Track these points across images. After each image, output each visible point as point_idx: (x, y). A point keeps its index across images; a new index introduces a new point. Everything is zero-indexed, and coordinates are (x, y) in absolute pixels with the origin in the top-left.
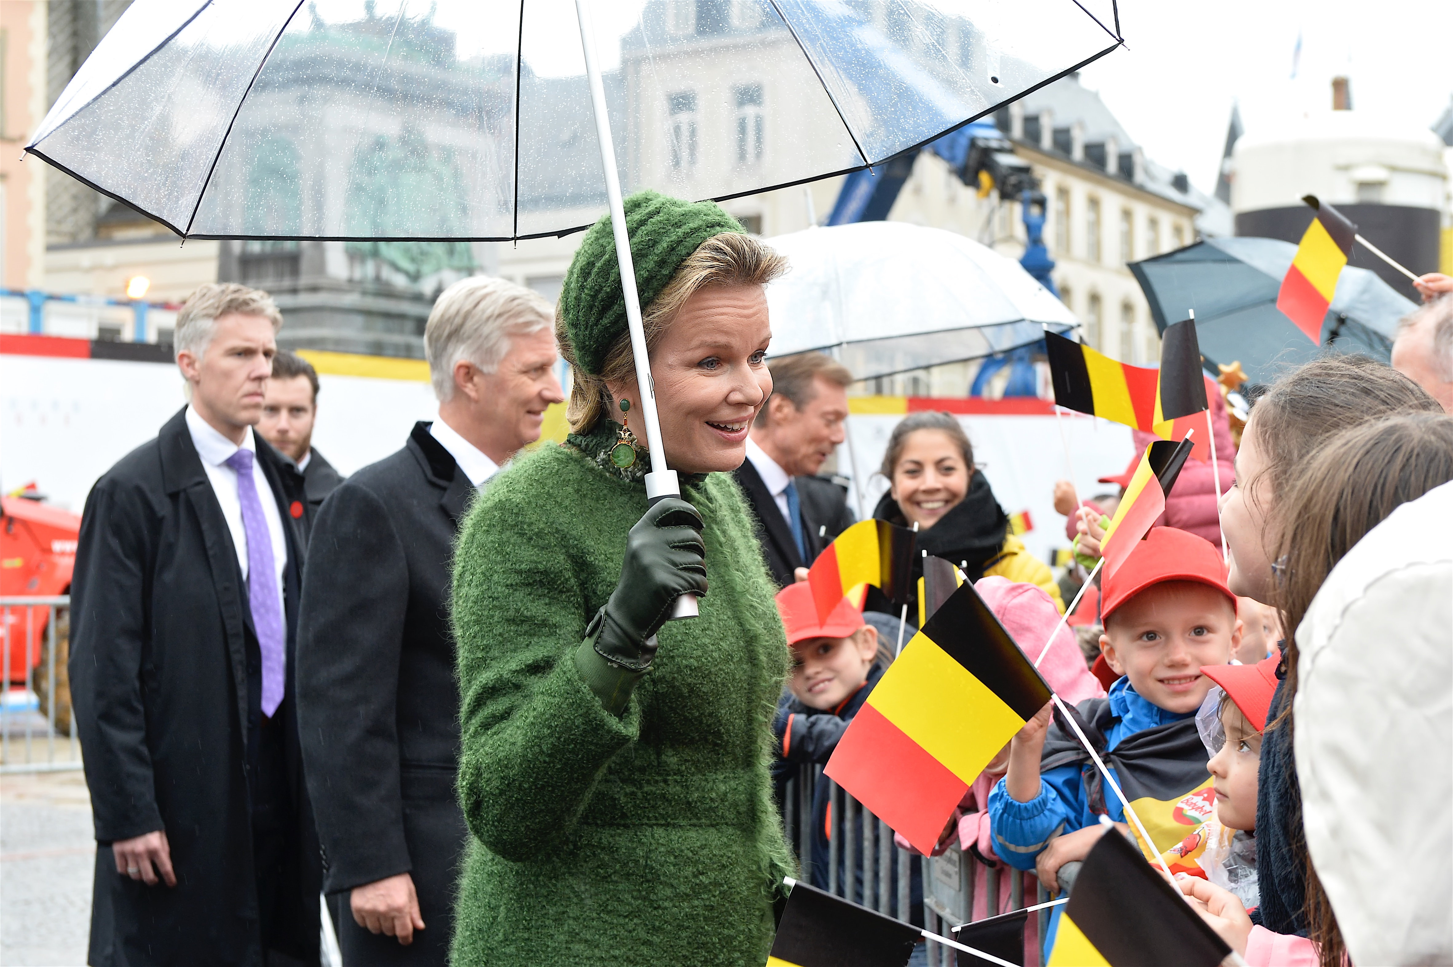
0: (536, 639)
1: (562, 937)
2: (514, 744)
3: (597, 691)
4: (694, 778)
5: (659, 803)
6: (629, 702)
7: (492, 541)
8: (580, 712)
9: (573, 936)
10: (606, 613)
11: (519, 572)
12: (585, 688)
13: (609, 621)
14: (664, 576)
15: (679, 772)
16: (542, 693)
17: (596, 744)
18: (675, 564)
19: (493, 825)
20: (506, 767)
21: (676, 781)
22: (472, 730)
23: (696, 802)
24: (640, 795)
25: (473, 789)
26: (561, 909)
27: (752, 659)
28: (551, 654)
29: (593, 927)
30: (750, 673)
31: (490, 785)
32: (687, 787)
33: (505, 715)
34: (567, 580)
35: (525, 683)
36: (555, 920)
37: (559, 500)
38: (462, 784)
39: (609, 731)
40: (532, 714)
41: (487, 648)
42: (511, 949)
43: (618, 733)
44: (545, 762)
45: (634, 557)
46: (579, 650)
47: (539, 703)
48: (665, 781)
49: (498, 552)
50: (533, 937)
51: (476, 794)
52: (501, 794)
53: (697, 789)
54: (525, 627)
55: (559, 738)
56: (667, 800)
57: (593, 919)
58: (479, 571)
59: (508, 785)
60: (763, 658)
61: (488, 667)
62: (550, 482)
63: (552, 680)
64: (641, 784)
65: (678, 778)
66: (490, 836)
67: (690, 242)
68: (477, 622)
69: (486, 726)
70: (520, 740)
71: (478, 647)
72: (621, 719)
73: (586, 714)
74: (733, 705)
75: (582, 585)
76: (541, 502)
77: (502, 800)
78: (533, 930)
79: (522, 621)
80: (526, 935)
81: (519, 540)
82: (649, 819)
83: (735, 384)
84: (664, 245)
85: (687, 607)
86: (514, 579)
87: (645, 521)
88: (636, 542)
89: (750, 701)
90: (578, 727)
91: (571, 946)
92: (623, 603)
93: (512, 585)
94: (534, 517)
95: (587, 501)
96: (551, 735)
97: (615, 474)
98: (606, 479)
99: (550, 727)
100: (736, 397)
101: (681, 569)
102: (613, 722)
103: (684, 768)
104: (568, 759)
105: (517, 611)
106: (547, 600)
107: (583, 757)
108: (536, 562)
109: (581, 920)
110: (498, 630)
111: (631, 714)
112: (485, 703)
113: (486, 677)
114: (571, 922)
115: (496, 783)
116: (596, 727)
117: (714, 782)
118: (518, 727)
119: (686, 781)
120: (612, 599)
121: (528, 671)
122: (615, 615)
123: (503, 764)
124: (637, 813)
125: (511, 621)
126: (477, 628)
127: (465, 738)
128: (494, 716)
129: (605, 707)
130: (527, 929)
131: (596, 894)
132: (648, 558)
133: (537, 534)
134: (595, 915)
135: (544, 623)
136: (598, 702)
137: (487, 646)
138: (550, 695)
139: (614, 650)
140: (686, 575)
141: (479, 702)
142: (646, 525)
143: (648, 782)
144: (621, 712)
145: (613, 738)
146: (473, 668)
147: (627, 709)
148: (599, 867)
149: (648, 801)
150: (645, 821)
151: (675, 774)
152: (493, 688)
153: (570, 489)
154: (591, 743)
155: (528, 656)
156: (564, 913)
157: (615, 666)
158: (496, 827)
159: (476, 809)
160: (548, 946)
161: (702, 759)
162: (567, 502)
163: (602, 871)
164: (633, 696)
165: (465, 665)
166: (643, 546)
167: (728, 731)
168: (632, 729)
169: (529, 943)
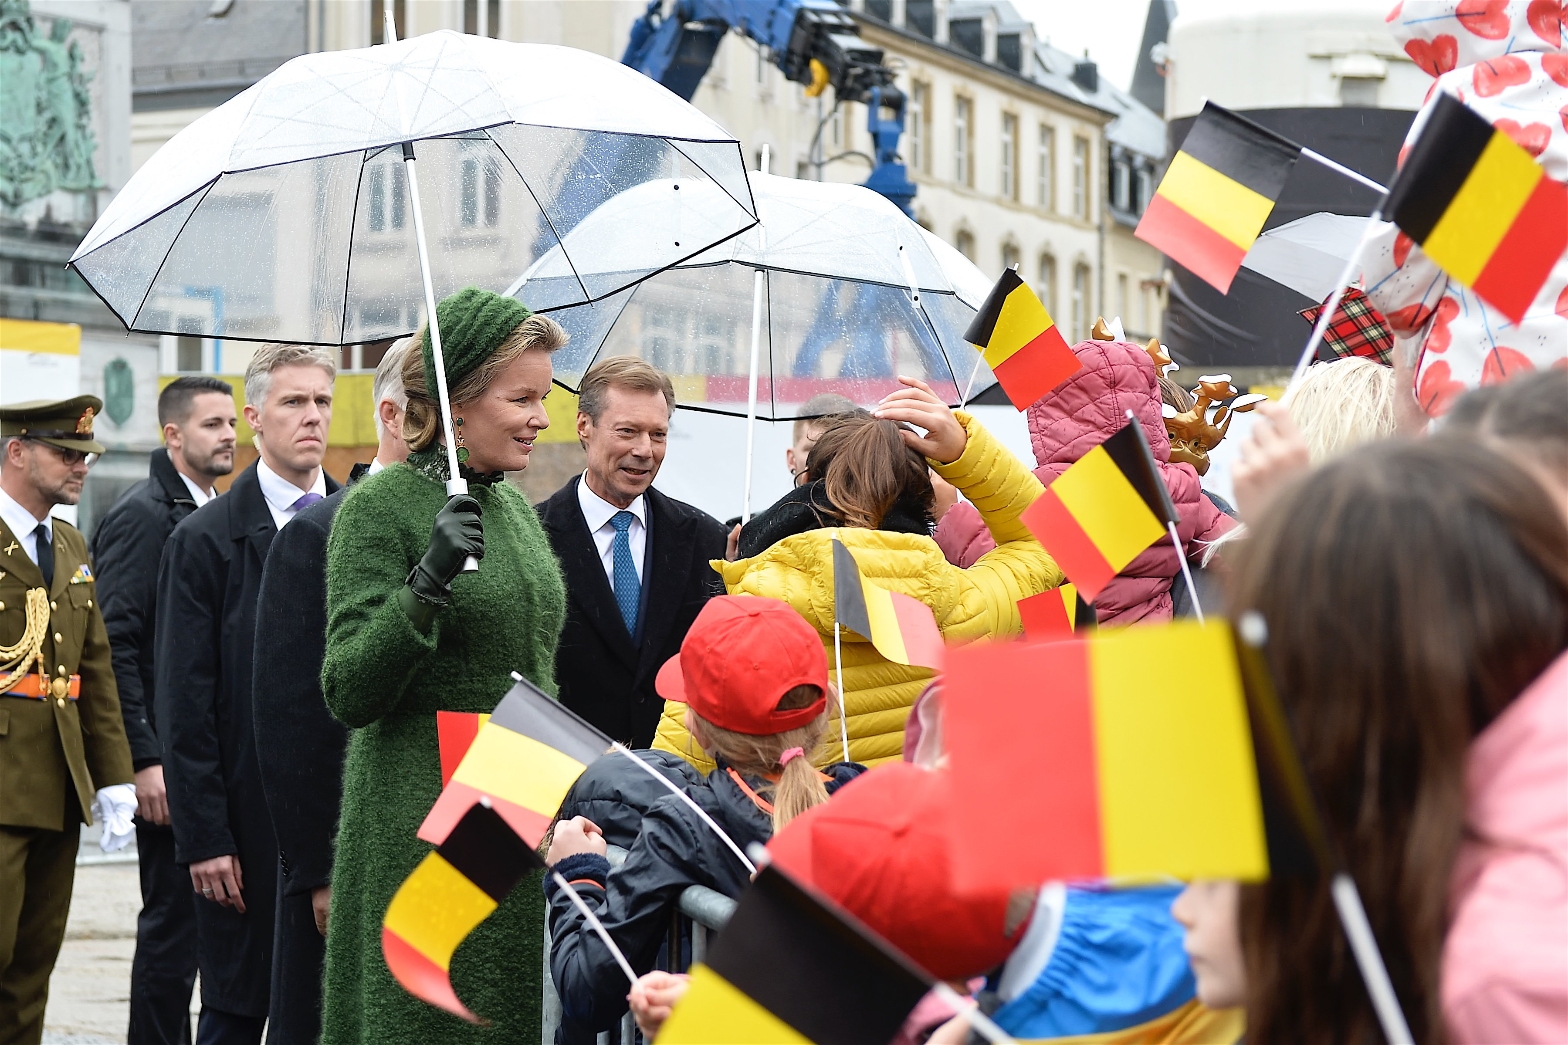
0: (373, 583)
1: (408, 787)
2: (357, 649)
3: (411, 618)
4: (491, 678)
5: (468, 695)
6: (432, 627)
7: (350, 520)
8: (400, 630)
9: (415, 785)
10: (420, 568)
11: (365, 539)
12: (404, 615)
13: (422, 572)
14: (459, 542)
15: (482, 675)
16: (377, 618)
17: (409, 652)
18: (466, 536)
19: (342, 702)
20: (352, 664)
21: (479, 680)
22: (332, 641)
23: (493, 694)
24: (455, 691)
25: (330, 679)
26: (407, 770)
27: (530, 600)
28: (382, 593)
29: (428, 779)
30: (527, 608)
31: (341, 675)
32: (487, 684)
33: (353, 633)
34: (396, 544)
35: (366, 612)
36: (403, 777)
37: (395, 493)
38: (323, 675)
39: (417, 643)
40: (370, 631)
41: (342, 588)
42: (376, 798)
43: (423, 645)
44: (376, 661)
45: (439, 533)
46: (401, 592)
47: (374, 624)
48: (471, 681)
49: (353, 527)
50: (389, 789)
51: (332, 681)
52: (348, 682)
53: (494, 685)
54: (367, 575)
55: (386, 647)
56: (474, 693)
57: (428, 775)
58: (342, 539)
59: (352, 675)
60: (537, 599)
61: (343, 600)
62: (391, 483)
63: (384, 610)
64: (455, 684)
65: (480, 678)
66: (340, 709)
67: (516, 319)
68: (338, 571)
69: (341, 639)
70: (361, 647)
71: (338, 587)
72: (425, 637)
73: (403, 632)
74: (514, 628)
75: (408, 550)
76: (383, 495)
77: (348, 686)
78: (390, 785)
79: (366, 571)
80: (385, 789)
81: (366, 518)
82: (462, 706)
83: (534, 414)
84: (502, 318)
85: (471, 564)
86: (362, 543)
87: (445, 509)
88: (441, 522)
89: (527, 627)
90: (398, 640)
91: (414, 793)
92: (430, 561)
93: (360, 547)
94: (379, 503)
95: (416, 496)
96: (380, 645)
97: (436, 478)
98: (430, 482)
99: (380, 639)
100: (534, 422)
101: (470, 538)
102: (420, 638)
103: (484, 671)
104: (392, 660)
105: (363, 563)
106: (383, 557)
107: (400, 659)
108: (376, 532)
109: (420, 776)
110: (350, 576)
111: (432, 634)
112: (340, 624)
113: (342, 607)
114: (413, 777)
115: (345, 674)
116: (409, 640)
117: (506, 681)
118: (360, 639)
119: (486, 680)
120: (423, 559)
121: (368, 604)
122: (425, 568)
123: (350, 662)
124: (454, 703)
125: (358, 570)
126: (338, 575)
127: (328, 646)
128: (346, 632)
129: (416, 628)
130: (385, 784)
131: (429, 758)
132: (449, 531)
133: (378, 514)
134: (429, 772)
135: (379, 572)
136: (411, 625)
137: (343, 586)
138: (381, 619)
139: (424, 591)
140: (472, 542)
141: (337, 623)
142: (447, 511)
143: (460, 683)
144: (426, 632)
145: (419, 648)
146: (336, 600)
147: (430, 631)
148: (430, 740)
149: (461, 695)
150: (460, 708)
151: (478, 676)
152: (346, 614)
153: (404, 487)
154: (406, 651)
155: (368, 594)
156: (408, 771)
157: (423, 601)
158: (343, 703)
159: (332, 691)
160: (399, 794)
161: (496, 666)
162: (401, 495)
163: (432, 743)
164: (435, 623)
165: (331, 600)
166: (446, 524)
167: (511, 645)
168: (432, 643)
169: (387, 793)
